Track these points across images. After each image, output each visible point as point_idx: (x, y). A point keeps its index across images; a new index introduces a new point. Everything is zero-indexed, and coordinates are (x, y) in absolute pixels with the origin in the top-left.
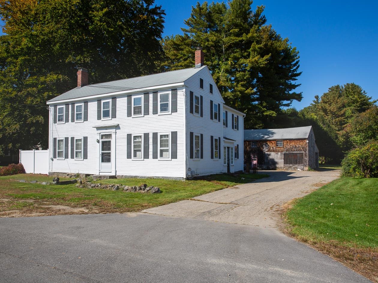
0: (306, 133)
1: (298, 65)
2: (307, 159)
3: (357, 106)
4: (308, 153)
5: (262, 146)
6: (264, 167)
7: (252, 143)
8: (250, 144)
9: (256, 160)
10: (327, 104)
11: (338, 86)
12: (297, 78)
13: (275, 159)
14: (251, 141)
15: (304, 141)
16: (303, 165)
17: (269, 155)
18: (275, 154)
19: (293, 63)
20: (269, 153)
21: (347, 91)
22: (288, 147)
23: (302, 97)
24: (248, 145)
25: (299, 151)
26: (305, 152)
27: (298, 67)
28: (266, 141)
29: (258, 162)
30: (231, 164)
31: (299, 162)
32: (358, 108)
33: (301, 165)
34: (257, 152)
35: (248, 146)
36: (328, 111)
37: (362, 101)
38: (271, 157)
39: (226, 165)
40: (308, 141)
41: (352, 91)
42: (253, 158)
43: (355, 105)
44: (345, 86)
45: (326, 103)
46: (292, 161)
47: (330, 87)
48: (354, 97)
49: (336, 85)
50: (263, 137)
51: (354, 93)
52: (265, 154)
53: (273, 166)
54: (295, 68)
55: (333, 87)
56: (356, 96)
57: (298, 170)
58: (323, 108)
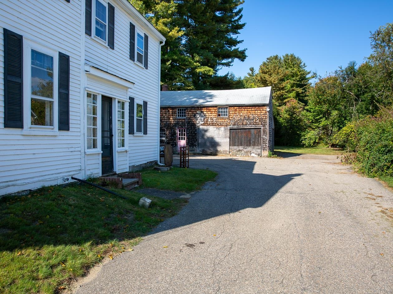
0: (265, 97)
1: (240, 15)
2: (267, 137)
3: (297, 80)
4: (268, 128)
5: (195, 116)
6: (198, 150)
7: (178, 110)
8: (175, 113)
9: (184, 139)
10: (267, 75)
11: (277, 56)
12: (239, 31)
13: (215, 137)
14: (176, 108)
15: (262, 109)
16: (260, 147)
17: (206, 131)
18: (215, 129)
19: (235, 11)
20: (205, 127)
21: (286, 62)
22: (237, 118)
23: (246, 56)
24: (173, 114)
25: (253, 124)
26: (264, 126)
27: (241, 17)
28: (200, 107)
29: (187, 143)
30: (117, 148)
31: (254, 142)
32: (298, 83)
33: (257, 147)
34: (186, 126)
35: (172, 116)
36: (267, 82)
37: (302, 75)
38: (208, 134)
39: (99, 149)
40: (268, 110)
41: (292, 63)
42: (180, 135)
43: (294, 78)
44: (284, 57)
45: (265, 73)
46: (243, 140)
47: (269, 57)
48: (293, 70)
49: (275, 55)
50: (196, 101)
51: (293, 65)
52: (199, 129)
53: (212, 150)
54: (236, 18)
55: (271, 57)
56: (295, 69)
57: (253, 157)
58: (262, 79)
